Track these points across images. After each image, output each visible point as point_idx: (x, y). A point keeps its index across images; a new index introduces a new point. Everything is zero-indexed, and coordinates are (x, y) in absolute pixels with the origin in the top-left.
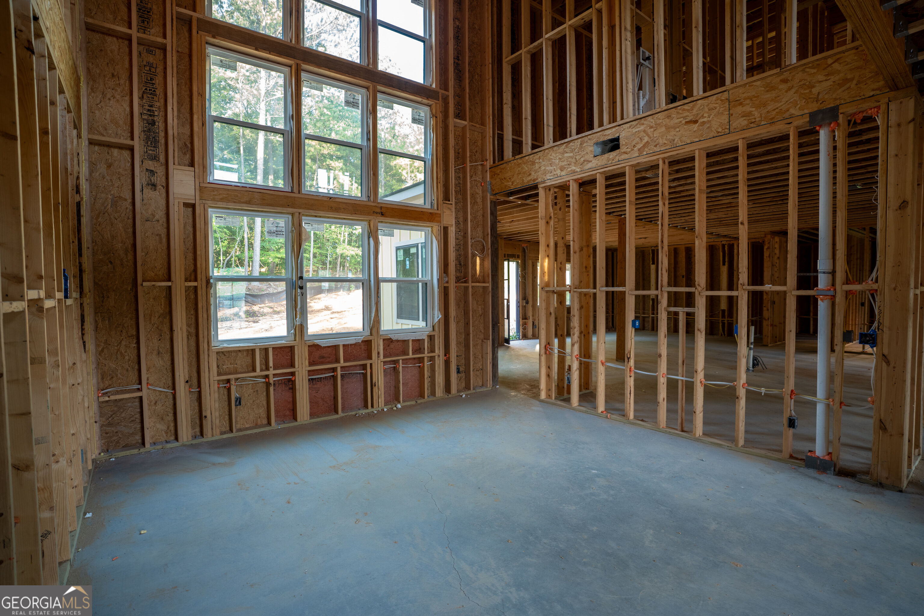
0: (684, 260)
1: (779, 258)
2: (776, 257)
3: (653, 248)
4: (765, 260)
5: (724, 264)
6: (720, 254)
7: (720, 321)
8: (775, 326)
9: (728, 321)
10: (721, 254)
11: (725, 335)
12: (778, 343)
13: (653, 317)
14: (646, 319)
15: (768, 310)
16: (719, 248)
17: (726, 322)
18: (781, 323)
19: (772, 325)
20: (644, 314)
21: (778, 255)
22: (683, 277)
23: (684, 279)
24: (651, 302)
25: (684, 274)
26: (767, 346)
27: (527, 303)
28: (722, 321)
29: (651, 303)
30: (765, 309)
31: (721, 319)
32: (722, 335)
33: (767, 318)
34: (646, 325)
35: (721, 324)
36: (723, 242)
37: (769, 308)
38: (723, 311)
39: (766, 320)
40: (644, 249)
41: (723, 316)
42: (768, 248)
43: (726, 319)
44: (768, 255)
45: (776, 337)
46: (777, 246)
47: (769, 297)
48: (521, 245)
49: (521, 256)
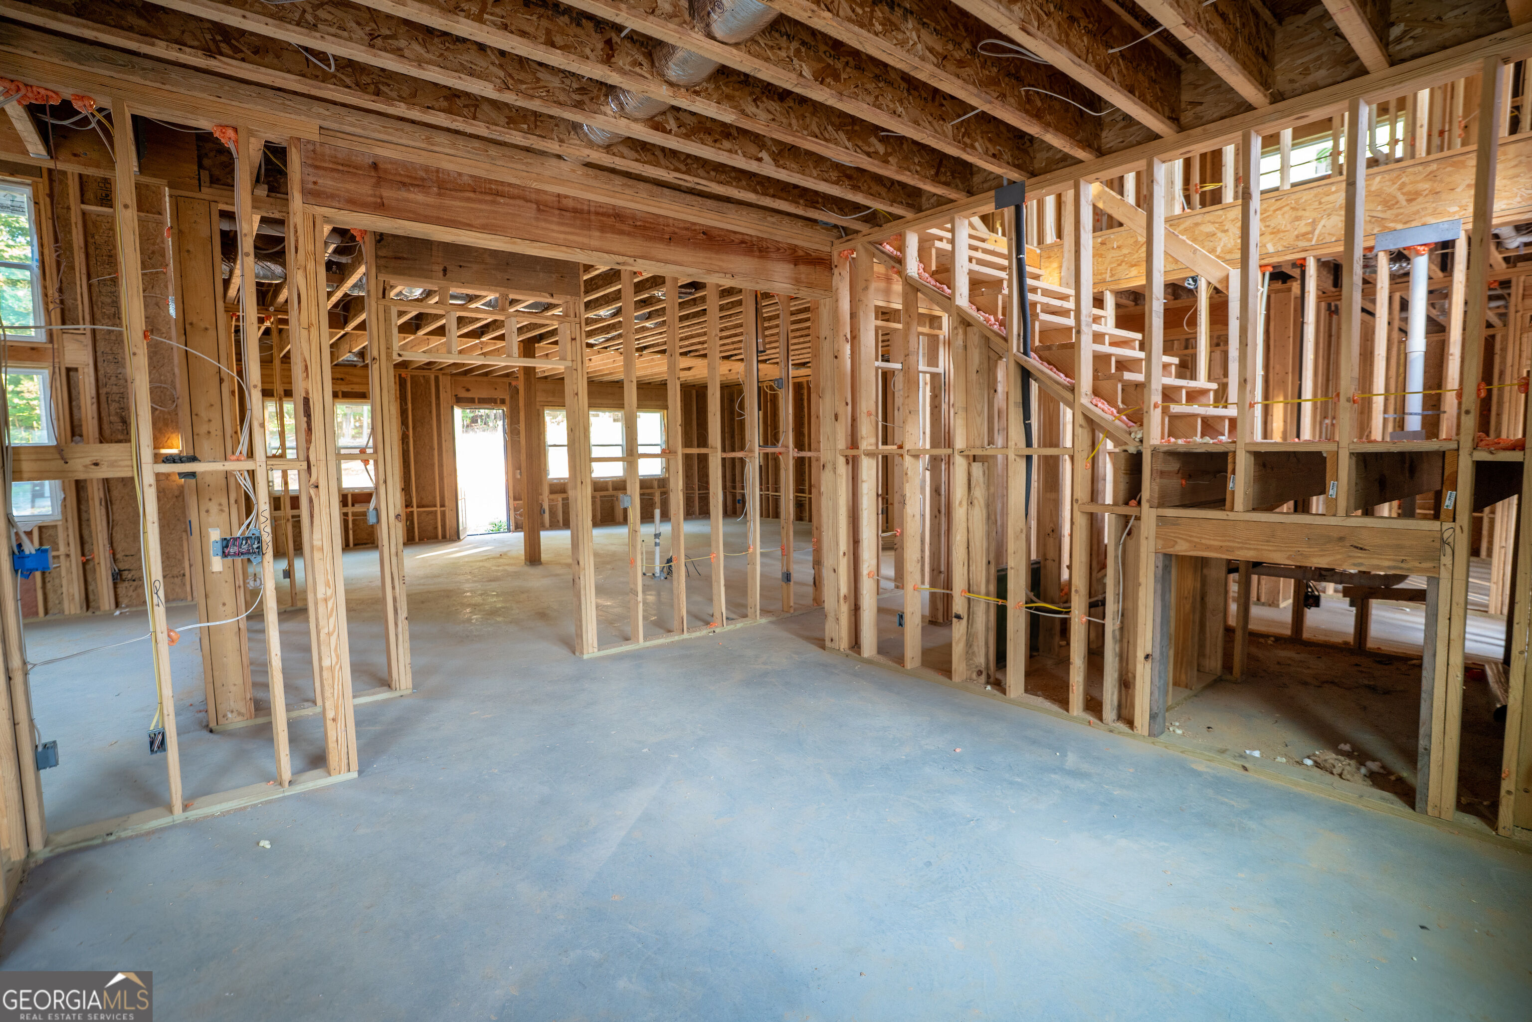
48: (510, 384)
49: (508, 401)
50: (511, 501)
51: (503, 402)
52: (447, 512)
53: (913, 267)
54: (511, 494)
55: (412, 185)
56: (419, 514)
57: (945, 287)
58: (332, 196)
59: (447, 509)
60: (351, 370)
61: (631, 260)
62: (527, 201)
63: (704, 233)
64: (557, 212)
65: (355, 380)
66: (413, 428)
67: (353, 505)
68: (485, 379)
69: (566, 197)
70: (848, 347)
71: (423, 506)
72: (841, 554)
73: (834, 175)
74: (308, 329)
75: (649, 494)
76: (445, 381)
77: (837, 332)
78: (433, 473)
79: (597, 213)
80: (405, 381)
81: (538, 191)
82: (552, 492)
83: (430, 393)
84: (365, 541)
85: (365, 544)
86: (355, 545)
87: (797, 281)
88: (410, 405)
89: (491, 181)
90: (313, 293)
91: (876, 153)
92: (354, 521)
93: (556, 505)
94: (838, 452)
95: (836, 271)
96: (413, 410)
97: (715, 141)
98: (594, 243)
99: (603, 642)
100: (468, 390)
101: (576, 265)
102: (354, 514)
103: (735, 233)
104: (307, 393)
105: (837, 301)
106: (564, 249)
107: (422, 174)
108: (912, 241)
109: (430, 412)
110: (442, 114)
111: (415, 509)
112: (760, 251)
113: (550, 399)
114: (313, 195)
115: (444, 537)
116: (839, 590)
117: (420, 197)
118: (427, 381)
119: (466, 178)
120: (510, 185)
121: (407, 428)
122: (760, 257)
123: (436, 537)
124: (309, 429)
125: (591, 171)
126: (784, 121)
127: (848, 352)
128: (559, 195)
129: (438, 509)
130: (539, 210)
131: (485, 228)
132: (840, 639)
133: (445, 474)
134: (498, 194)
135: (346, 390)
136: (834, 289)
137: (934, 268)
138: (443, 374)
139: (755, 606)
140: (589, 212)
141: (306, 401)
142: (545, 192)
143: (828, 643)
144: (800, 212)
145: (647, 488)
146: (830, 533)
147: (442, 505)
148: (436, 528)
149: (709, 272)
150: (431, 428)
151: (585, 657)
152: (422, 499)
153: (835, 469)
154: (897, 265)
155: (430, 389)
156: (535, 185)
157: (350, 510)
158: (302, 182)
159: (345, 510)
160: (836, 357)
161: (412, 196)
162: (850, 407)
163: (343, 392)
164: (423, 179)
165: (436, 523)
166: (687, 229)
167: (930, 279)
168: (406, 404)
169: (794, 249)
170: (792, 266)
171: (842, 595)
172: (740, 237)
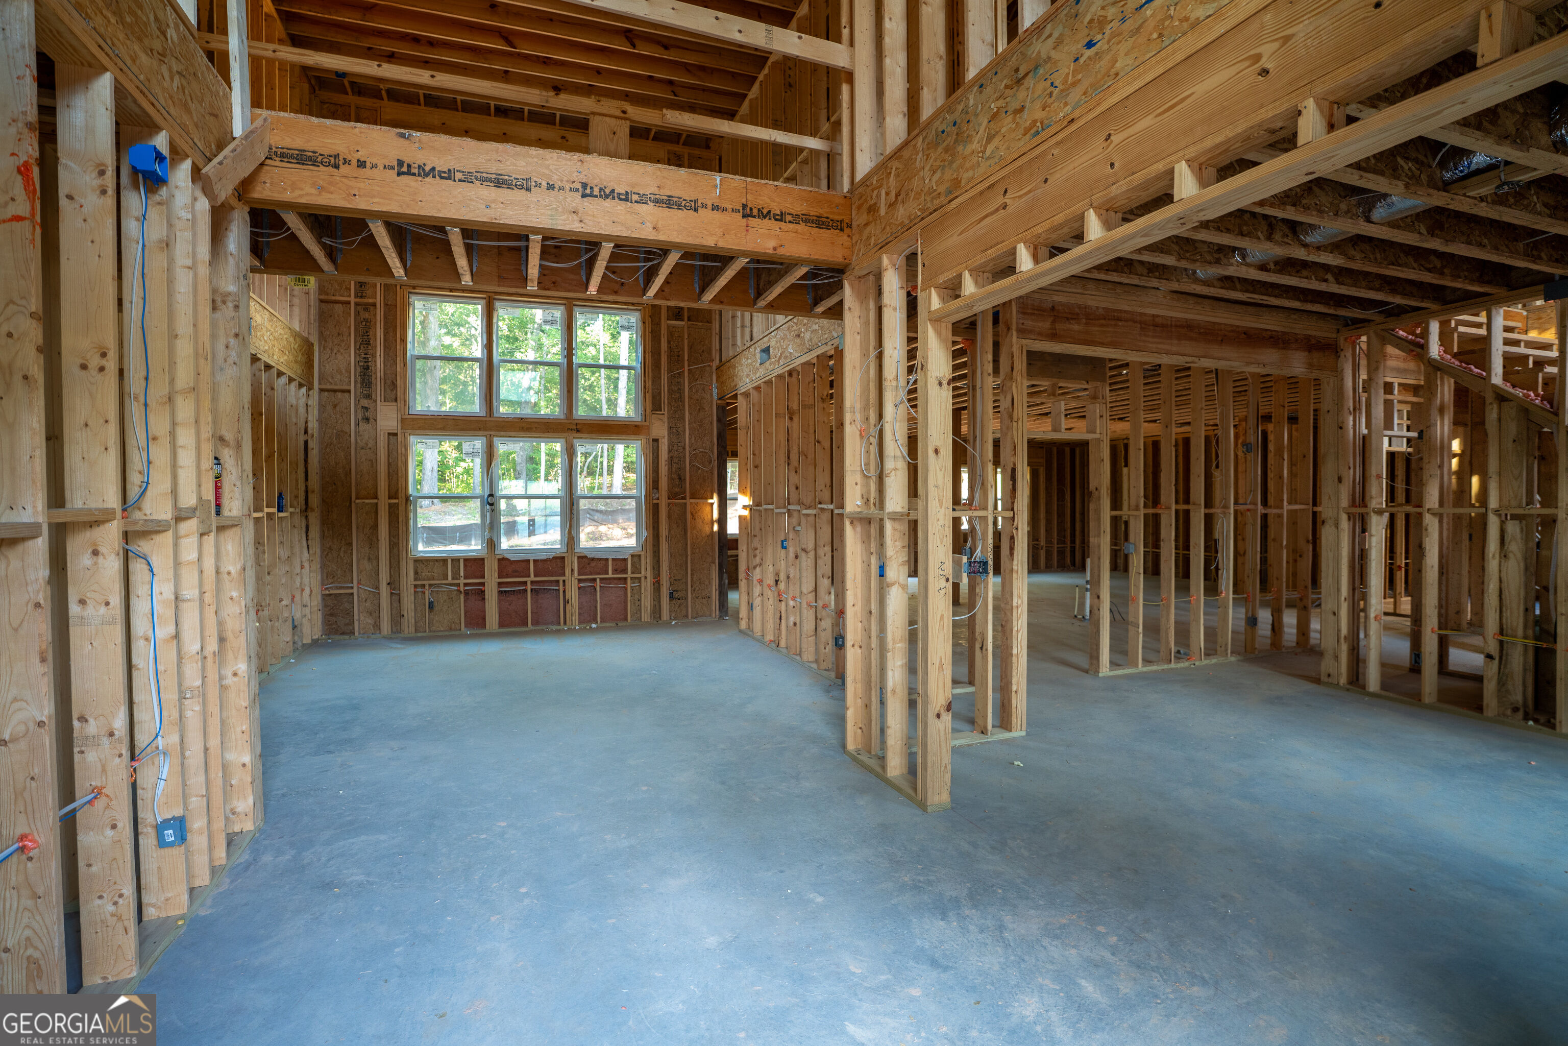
53: (1435, 350)
55: (1072, 319)
57: (1472, 367)
58: (1030, 332)
61: (1196, 360)
62: (1135, 322)
63: (1245, 333)
64: (1152, 328)
69: (1158, 316)
70: (1351, 418)
72: (1343, 599)
73: (1377, 284)
74: (1017, 422)
77: (1342, 406)
79: (1176, 326)
81: (1141, 314)
87: (1310, 366)
89: (1115, 310)
90: (1020, 397)
91: (1435, 267)
94: (1341, 510)
95: (1342, 354)
97: (1298, 272)
98: (1174, 349)
99: (1114, 664)
101: (1104, 359)
103: (1266, 330)
104: (1014, 465)
105: (1342, 379)
106: (1156, 355)
107: (1077, 310)
108: (1435, 327)
110: (1115, 274)
112: (1284, 343)
114: (1023, 332)
116: (1339, 631)
117: (1076, 327)
119: (1100, 310)
120: (1125, 312)
122: (1284, 348)
124: (1014, 489)
125: (1175, 296)
126: (1371, 256)
127: (1351, 423)
128: (1153, 315)
130: (1141, 328)
131: (1113, 345)
132: (1339, 674)
134: (1119, 319)
136: (1339, 370)
137: (1455, 350)
139: (1226, 645)
140: (1171, 325)
141: (1014, 470)
142: (1145, 314)
143: (1324, 678)
144: (1331, 311)
146: (1330, 580)
149: (1248, 364)
151: (1101, 675)
153: (1337, 526)
154: (1419, 350)
156: (1139, 310)
158: (1017, 324)
160: (1341, 428)
161: (1071, 326)
162: (1352, 471)
164: (1078, 314)
166: (1233, 331)
167: (1453, 360)
169: (1308, 338)
170: (1307, 353)
171: (1343, 636)
172: (1269, 333)
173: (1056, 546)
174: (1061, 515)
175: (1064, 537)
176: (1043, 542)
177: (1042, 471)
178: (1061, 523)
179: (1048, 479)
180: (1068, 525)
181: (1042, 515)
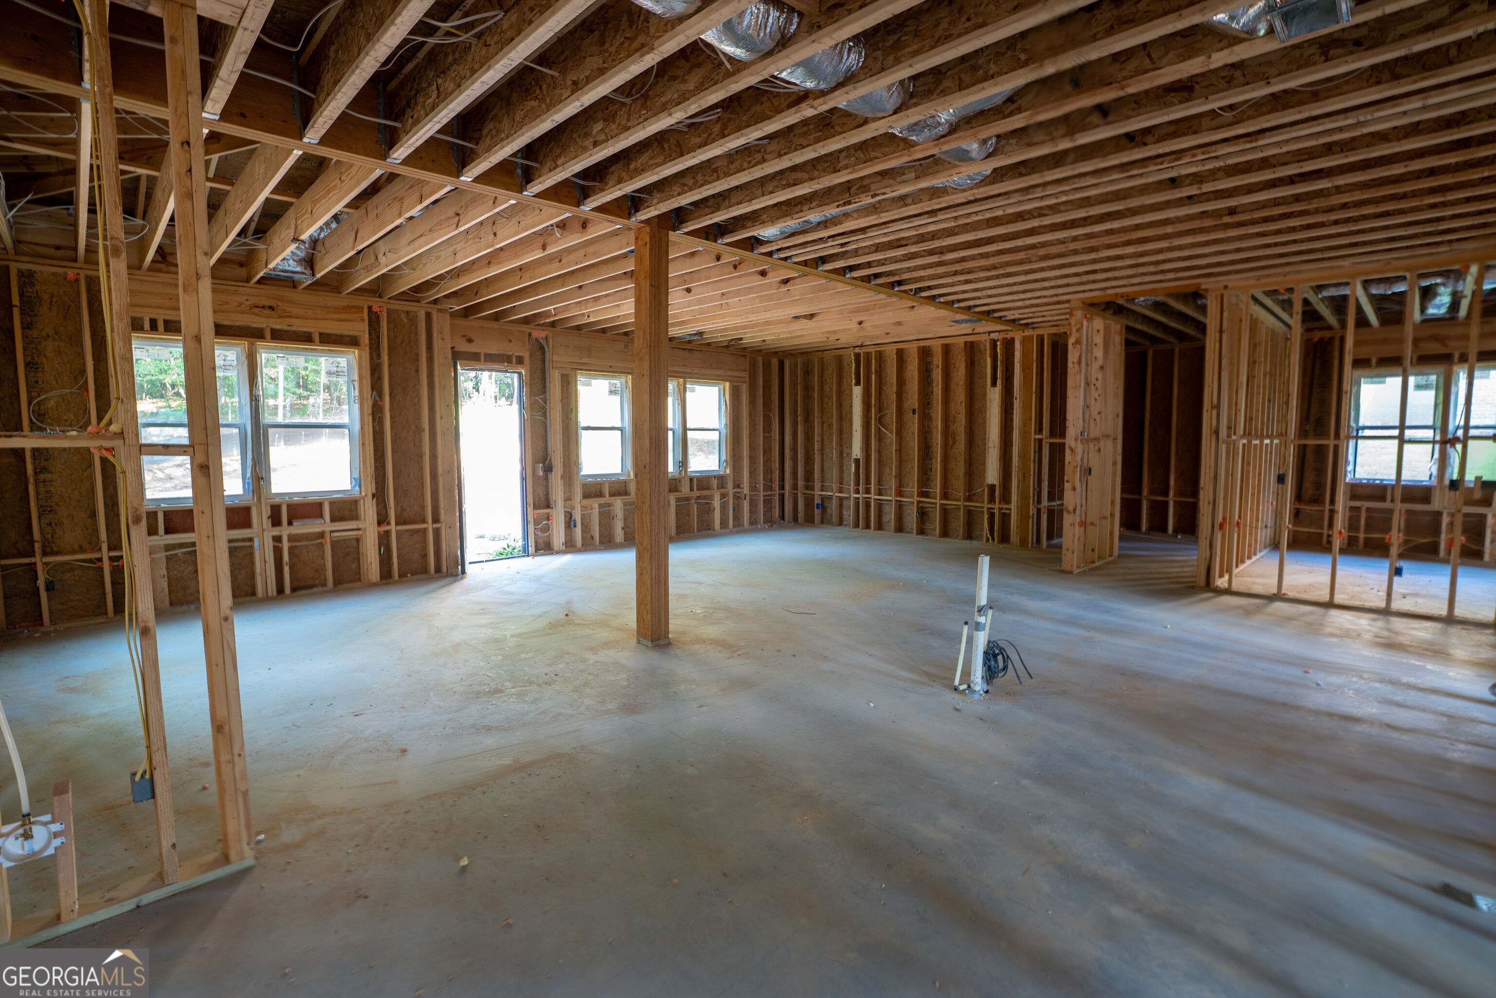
0: (917, 377)
1: (1102, 368)
2: (1095, 366)
3: (857, 350)
4: (1069, 370)
5: (994, 384)
6: (985, 361)
7: (985, 510)
8: (1092, 524)
9: (1000, 509)
10: (989, 361)
11: (993, 539)
12: (1097, 564)
13: (858, 498)
14: (845, 503)
15: (1074, 489)
16: (985, 349)
17: (996, 511)
18: (1105, 518)
19: (1083, 524)
20: (841, 492)
21: (1100, 362)
22: (914, 411)
23: (916, 416)
24: (853, 466)
25: (916, 406)
26: (1071, 572)
27: (548, 469)
28: (989, 509)
29: (853, 469)
30: (1067, 486)
31: (986, 505)
32: (988, 540)
33: (1071, 509)
34: (845, 516)
35: (986, 516)
36: (993, 336)
37: (1078, 484)
38: (992, 488)
39: (1069, 512)
40: (840, 352)
41: (992, 500)
42: (1078, 342)
43: (997, 506)
44: (1076, 360)
45: (1093, 550)
46: (1099, 339)
47: (1079, 458)
48: (530, 335)
49: (527, 360)
50: (530, 510)
51: (520, 361)
52: (443, 531)
54: (530, 500)
56: (399, 534)
59: (443, 527)
60: (287, 293)
65: (295, 311)
66: (391, 394)
67: (290, 523)
68: (494, 325)
71: (405, 523)
75: (705, 497)
76: (443, 323)
78: (421, 468)
80: (378, 317)
82: (586, 496)
83: (417, 341)
84: (311, 582)
85: (311, 587)
86: (294, 590)
88: (385, 358)
92: (291, 549)
93: (590, 515)
96: (390, 366)
100: (470, 341)
102: (291, 538)
109: (417, 371)
111: (393, 527)
113: (585, 360)
115: (438, 570)
118: (413, 320)
121: (380, 395)
123: (425, 570)
129: (430, 526)
133: (440, 470)
135: (278, 327)
138: (439, 310)
145: (704, 489)
147: (436, 520)
148: (425, 556)
150: (418, 396)
152: (403, 509)
155: (416, 334)
157: (285, 531)
159: (276, 532)
163: (273, 331)
165: (425, 548)
168: (379, 356)
173: (762, 494)
174: (767, 451)
175: (771, 481)
176: (746, 490)
177: (744, 389)
178: (767, 462)
179: (752, 401)
180: (776, 465)
181: (745, 451)
